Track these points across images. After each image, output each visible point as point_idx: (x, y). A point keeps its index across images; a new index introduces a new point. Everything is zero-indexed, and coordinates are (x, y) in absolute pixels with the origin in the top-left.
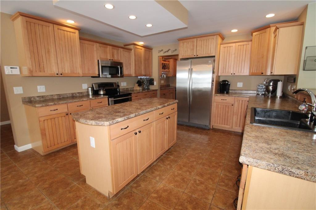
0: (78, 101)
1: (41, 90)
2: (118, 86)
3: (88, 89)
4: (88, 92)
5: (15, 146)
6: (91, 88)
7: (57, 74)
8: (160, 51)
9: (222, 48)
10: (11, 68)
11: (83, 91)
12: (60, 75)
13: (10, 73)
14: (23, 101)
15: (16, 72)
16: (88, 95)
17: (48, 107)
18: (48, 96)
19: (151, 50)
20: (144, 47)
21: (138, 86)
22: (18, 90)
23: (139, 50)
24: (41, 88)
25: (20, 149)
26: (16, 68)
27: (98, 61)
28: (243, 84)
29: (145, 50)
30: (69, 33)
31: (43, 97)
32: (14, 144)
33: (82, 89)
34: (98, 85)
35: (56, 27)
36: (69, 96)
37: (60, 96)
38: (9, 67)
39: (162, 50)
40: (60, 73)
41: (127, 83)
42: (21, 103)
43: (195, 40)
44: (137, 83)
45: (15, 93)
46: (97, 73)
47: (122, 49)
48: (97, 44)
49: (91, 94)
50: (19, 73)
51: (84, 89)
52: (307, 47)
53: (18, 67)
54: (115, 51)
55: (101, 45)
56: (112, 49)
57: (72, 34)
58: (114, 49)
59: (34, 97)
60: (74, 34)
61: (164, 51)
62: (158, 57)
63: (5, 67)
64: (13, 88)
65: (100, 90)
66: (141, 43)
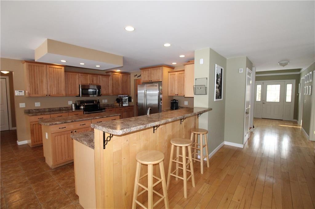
0: (59, 113)
1: (38, 105)
2: (99, 102)
3: (72, 105)
4: (72, 107)
5: (17, 141)
6: (74, 104)
7: (47, 95)
8: (136, 76)
9: (169, 75)
10: (19, 92)
11: (69, 106)
12: (49, 96)
13: (18, 95)
14: (25, 112)
15: (22, 94)
16: (72, 109)
17: (36, 116)
18: (42, 109)
19: (129, 75)
20: (121, 73)
21: (117, 102)
22: (22, 105)
23: (117, 75)
24: (37, 104)
25: (20, 143)
26: (22, 92)
27: (79, 85)
28: (188, 102)
29: (123, 75)
30: (57, 69)
31: (38, 110)
32: (17, 140)
33: (68, 105)
34: (81, 102)
35: (48, 66)
36: (57, 109)
37: (50, 110)
38: (18, 91)
39: (137, 75)
40: (49, 94)
41: (108, 100)
42: (24, 113)
43: (150, 69)
44: (116, 100)
45: (20, 107)
46: (78, 94)
47: (101, 76)
48: (79, 74)
49: (74, 108)
50: (24, 95)
51: (70, 105)
52: (196, 79)
53: (23, 91)
54: (95, 78)
55: (82, 74)
56: (92, 76)
57: (59, 69)
58: (94, 76)
59: (32, 110)
60: (61, 69)
61: (138, 76)
62: (133, 80)
63: (16, 91)
64: (19, 104)
65: (81, 106)
66: (118, 71)
